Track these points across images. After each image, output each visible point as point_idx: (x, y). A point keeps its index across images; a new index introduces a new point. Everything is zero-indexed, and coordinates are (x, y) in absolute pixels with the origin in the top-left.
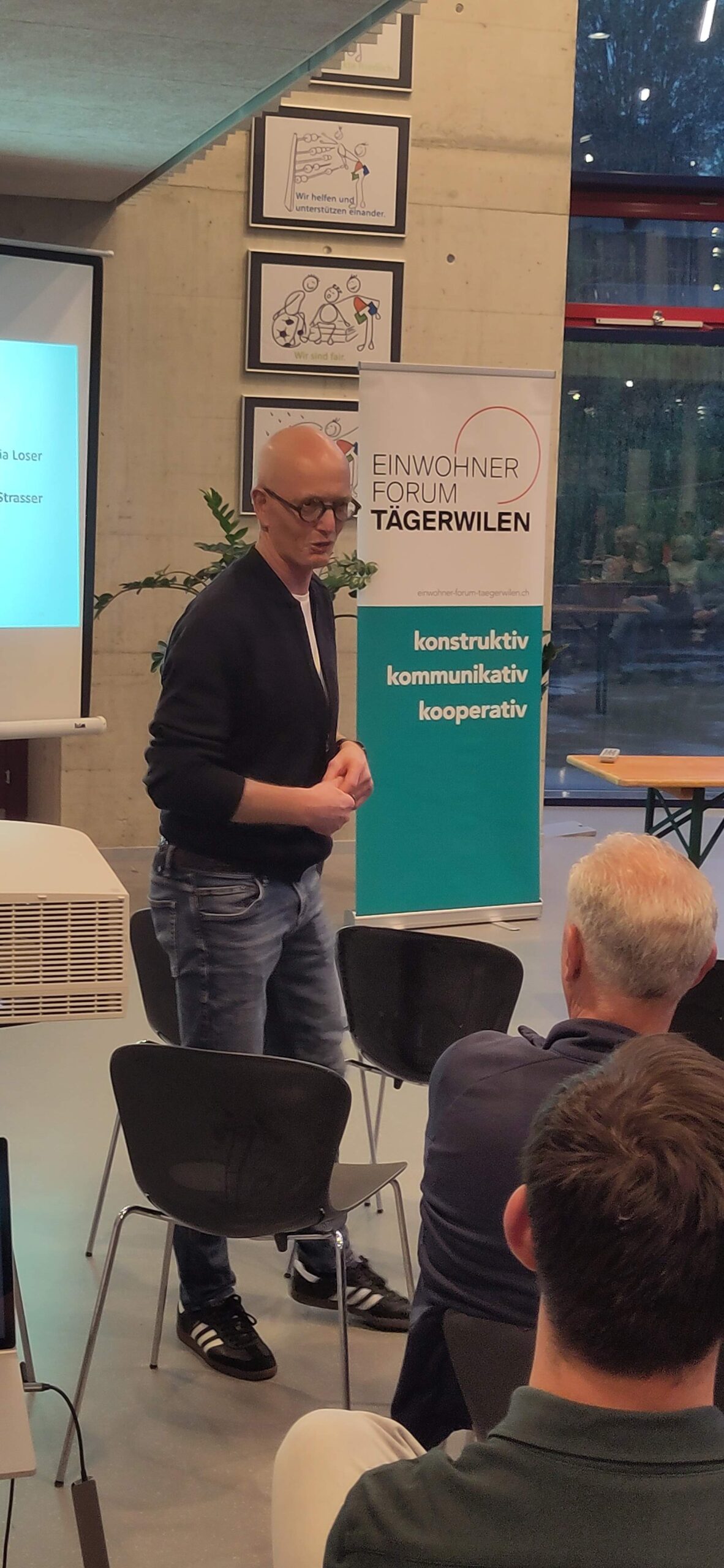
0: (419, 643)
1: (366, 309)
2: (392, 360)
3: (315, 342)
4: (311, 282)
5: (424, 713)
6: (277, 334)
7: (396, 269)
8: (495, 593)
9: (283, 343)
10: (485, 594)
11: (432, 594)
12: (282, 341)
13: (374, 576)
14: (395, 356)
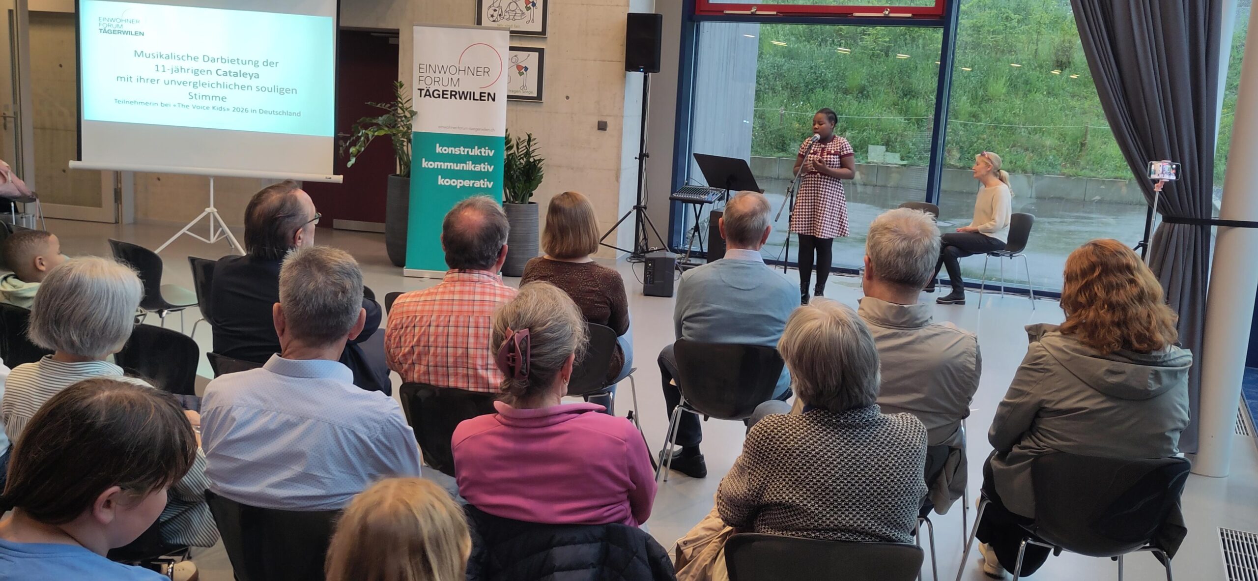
0: (439, 149)
5: (441, 181)
6: (489, 16)
8: (478, 129)
10: (473, 129)
11: (445, 127)
12: (492, 19)
13: (418, 117)
14: (544, 25)
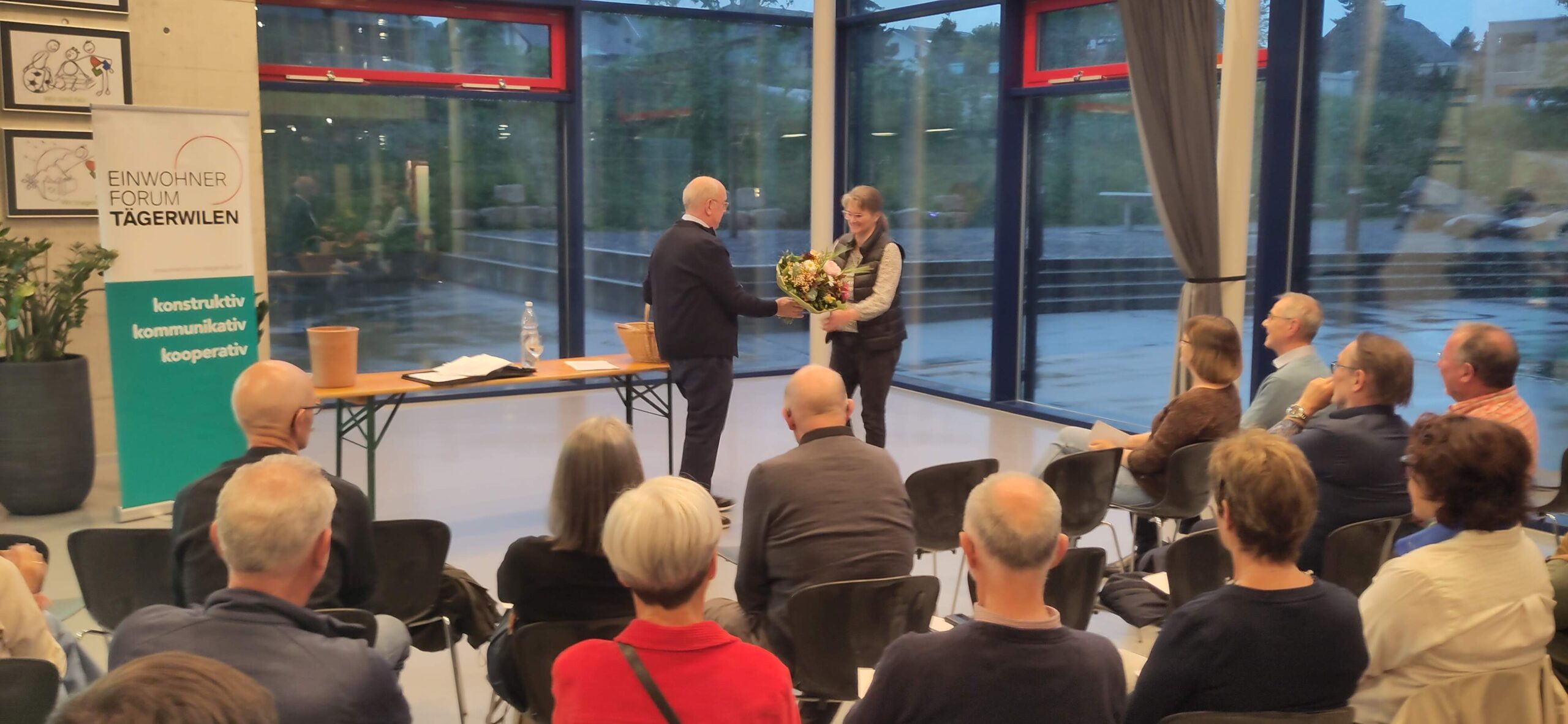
0: (158, 306)
1: (101, 66)
2: (126, 103)
3: (61, 89)
4: (53, 45)
5: (166, 357)
6: (27, 83)
7: (124, 37)
8: (217, 269)
9: (34, 89)
10: (209, 269)
12: (32, 88)
13: (117, 260)
14: (128, 99)
